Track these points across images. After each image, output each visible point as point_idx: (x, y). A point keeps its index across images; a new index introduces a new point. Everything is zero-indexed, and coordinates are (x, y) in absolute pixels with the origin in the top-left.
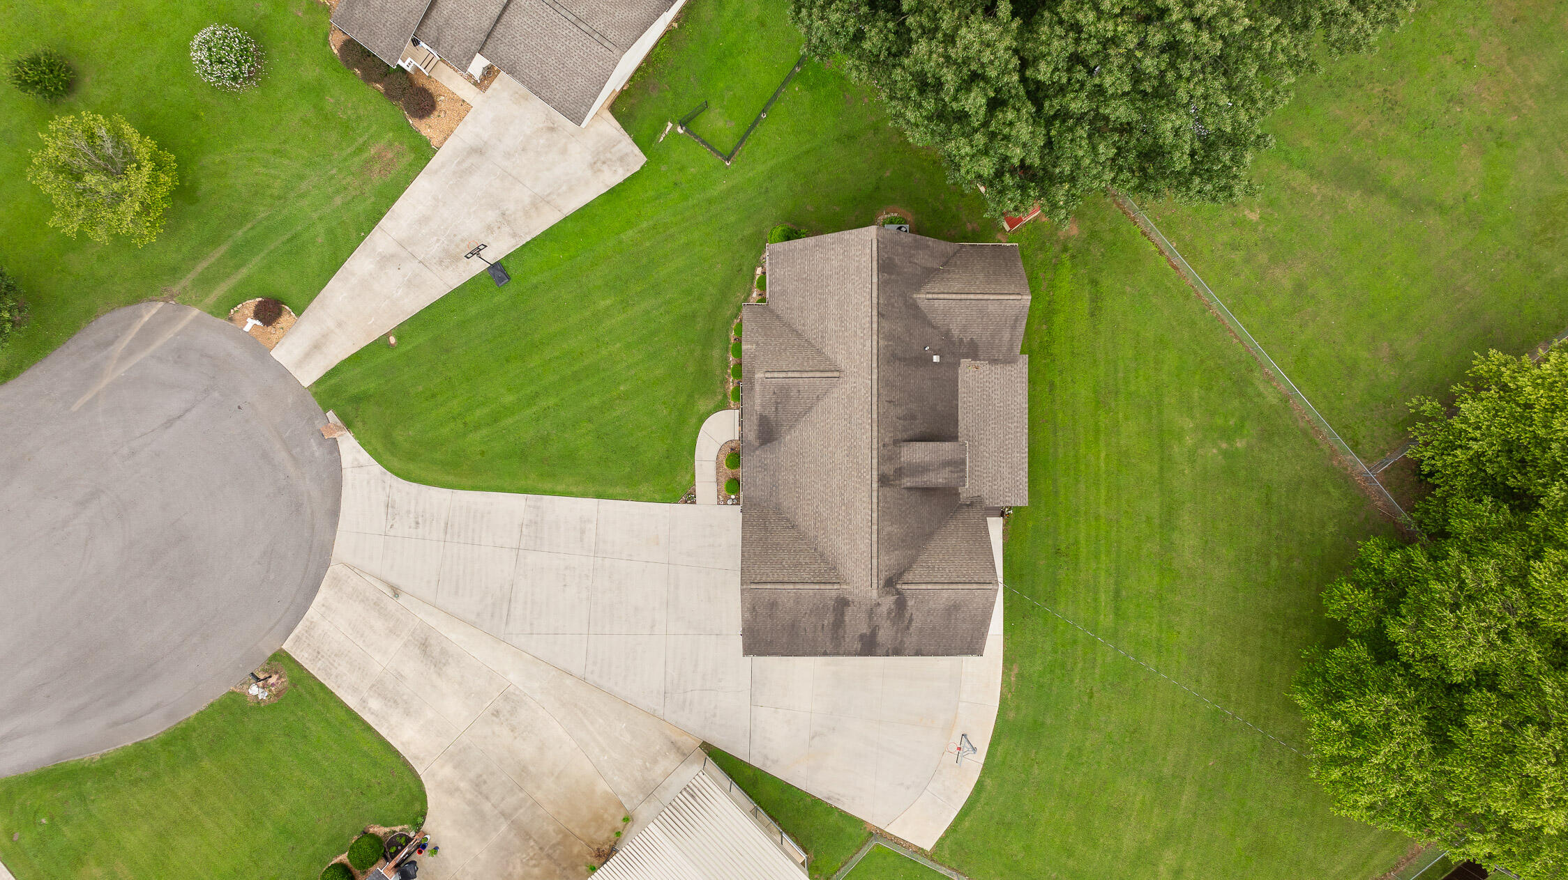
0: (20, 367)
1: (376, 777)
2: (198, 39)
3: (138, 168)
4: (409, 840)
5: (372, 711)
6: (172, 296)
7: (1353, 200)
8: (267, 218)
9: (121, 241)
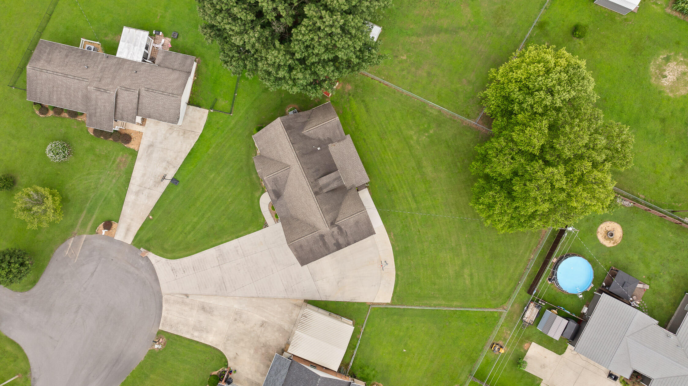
0: (38, 278)
1: (206, 356)
2: (47, 150)
3: (47, 199)
4: (225, 371)
5: (196, 336)
6: (75, 234)
7: (434, 38)
8: (94, 196)
9: (52, 224)
